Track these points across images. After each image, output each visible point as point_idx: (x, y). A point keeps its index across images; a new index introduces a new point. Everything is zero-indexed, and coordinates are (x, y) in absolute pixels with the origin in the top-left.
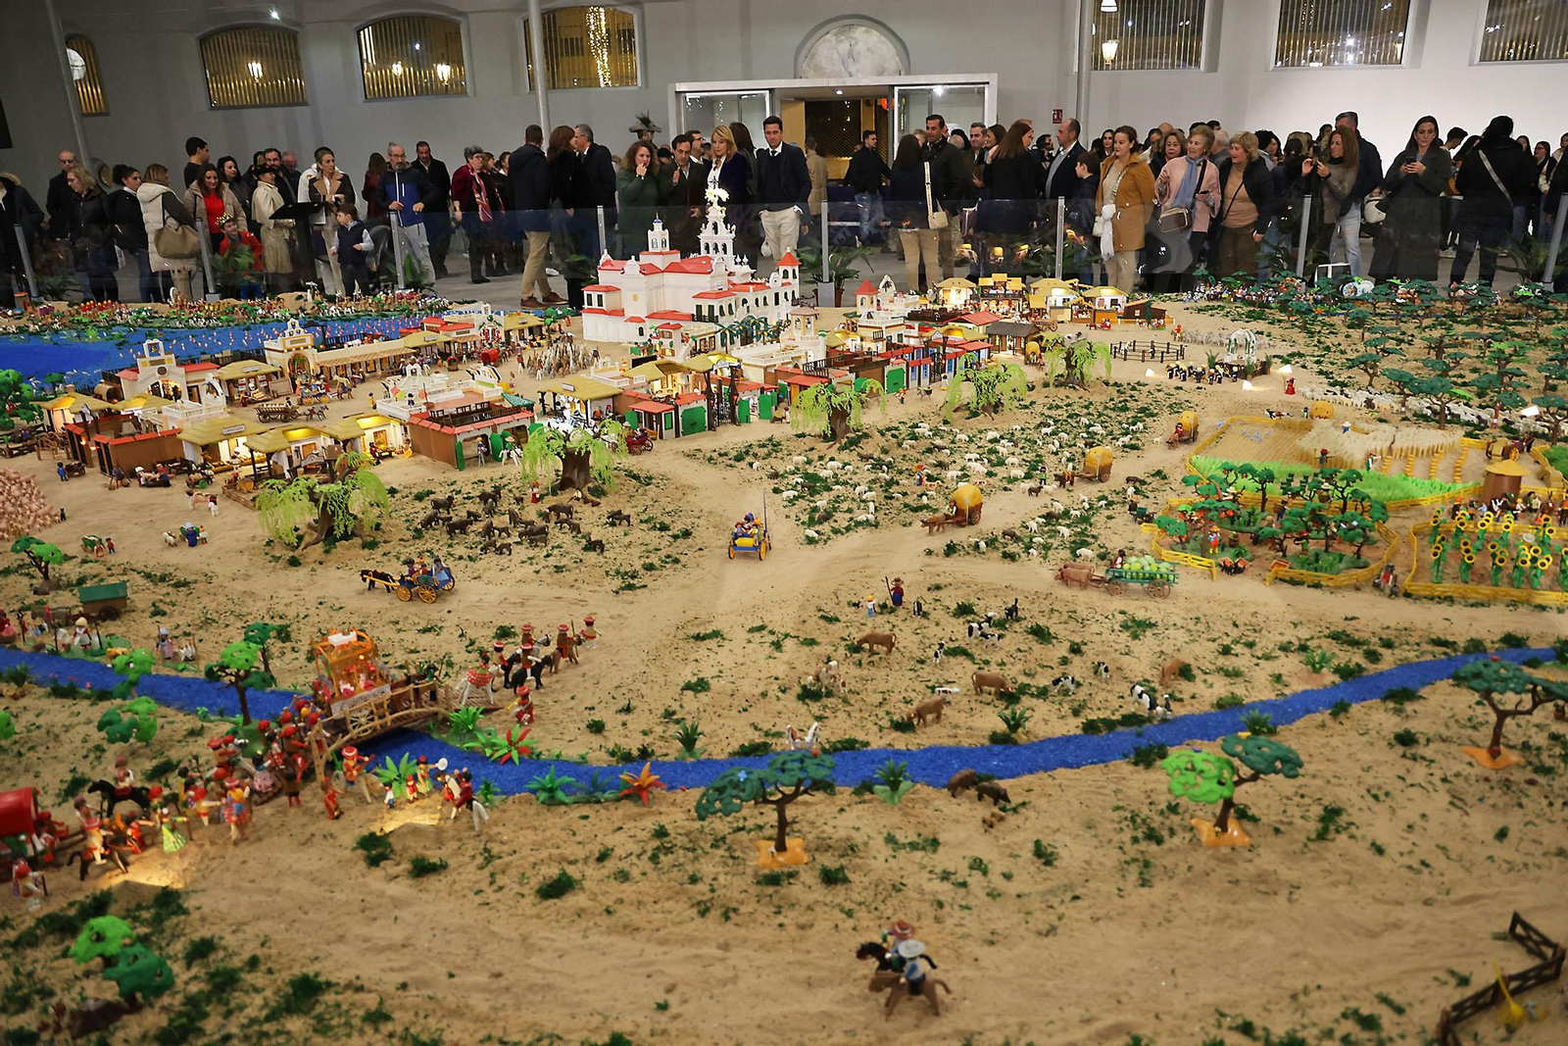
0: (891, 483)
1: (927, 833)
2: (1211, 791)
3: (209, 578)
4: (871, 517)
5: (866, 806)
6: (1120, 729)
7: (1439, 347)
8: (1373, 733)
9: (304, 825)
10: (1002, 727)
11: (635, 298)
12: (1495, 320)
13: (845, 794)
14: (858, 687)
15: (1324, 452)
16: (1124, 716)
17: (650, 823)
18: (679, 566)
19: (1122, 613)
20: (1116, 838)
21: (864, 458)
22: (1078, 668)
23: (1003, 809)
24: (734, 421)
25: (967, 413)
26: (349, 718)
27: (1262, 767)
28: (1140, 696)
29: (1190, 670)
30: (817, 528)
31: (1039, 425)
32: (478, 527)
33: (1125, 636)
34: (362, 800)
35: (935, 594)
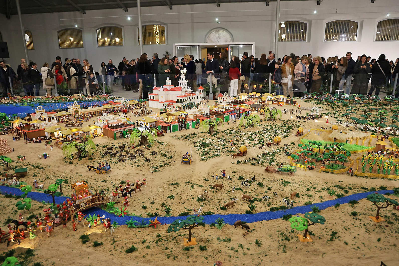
0: (224, 145)
1: (228, 237)
2: (302, 227)
3: (49, 167)
4: (219, 154)
5: (213, 230)
6: (280, 210)
7: (365, 112)
8: (346, 212)
9: (67, 232)
10: (249, 209)
11: (162, 97)
12: (380, 105)
13: (207, 226)
14: (213, 198)
15: (335, 138)
16: (281, 207)
17: (156, 233)
18: (169, 166)
19: (282, 179)
20: (277, 239)
21: (217, 138)
22: (270, 194)
23: (248, 231)
24: (185, 128)
25: (245, 127)
26: (80, 204)
27: (315, 221)
28: (285, 201)
29: (299, 195)
30: (205, 156)
31: (263, 130)
32: (118, 155)
33: (282, 185)
34: (83, 226)
35: (234, 174)
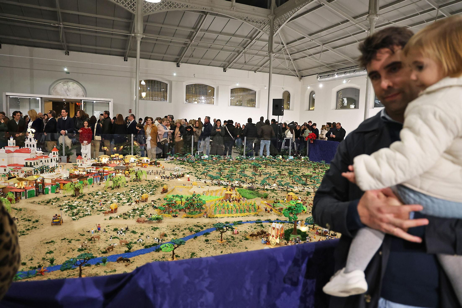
0: (92, 206)
1: (114, 269)
2: (169, 249)
4: (89, 213)
5: (98, 267)
6: (152, 247)
7: (220, 169)
8: (201, 241)
10: (127, 249)
11: (3, 160)
12: (233, 164)
13: (93, 266)
14: (92, 247)
15: (194, 192)
16: (153, 244)
18: (37, 229)
19: (152, 227)
21: (84, 200)
22: (143, 237)
24: (43, 193)
25: (111, 189)
27: (178, 243)
28: (156, 240)
29: (166, 235)
30: (76, 217)
31: (130, 191)
33: (153, 231)
35: (108, 227)
